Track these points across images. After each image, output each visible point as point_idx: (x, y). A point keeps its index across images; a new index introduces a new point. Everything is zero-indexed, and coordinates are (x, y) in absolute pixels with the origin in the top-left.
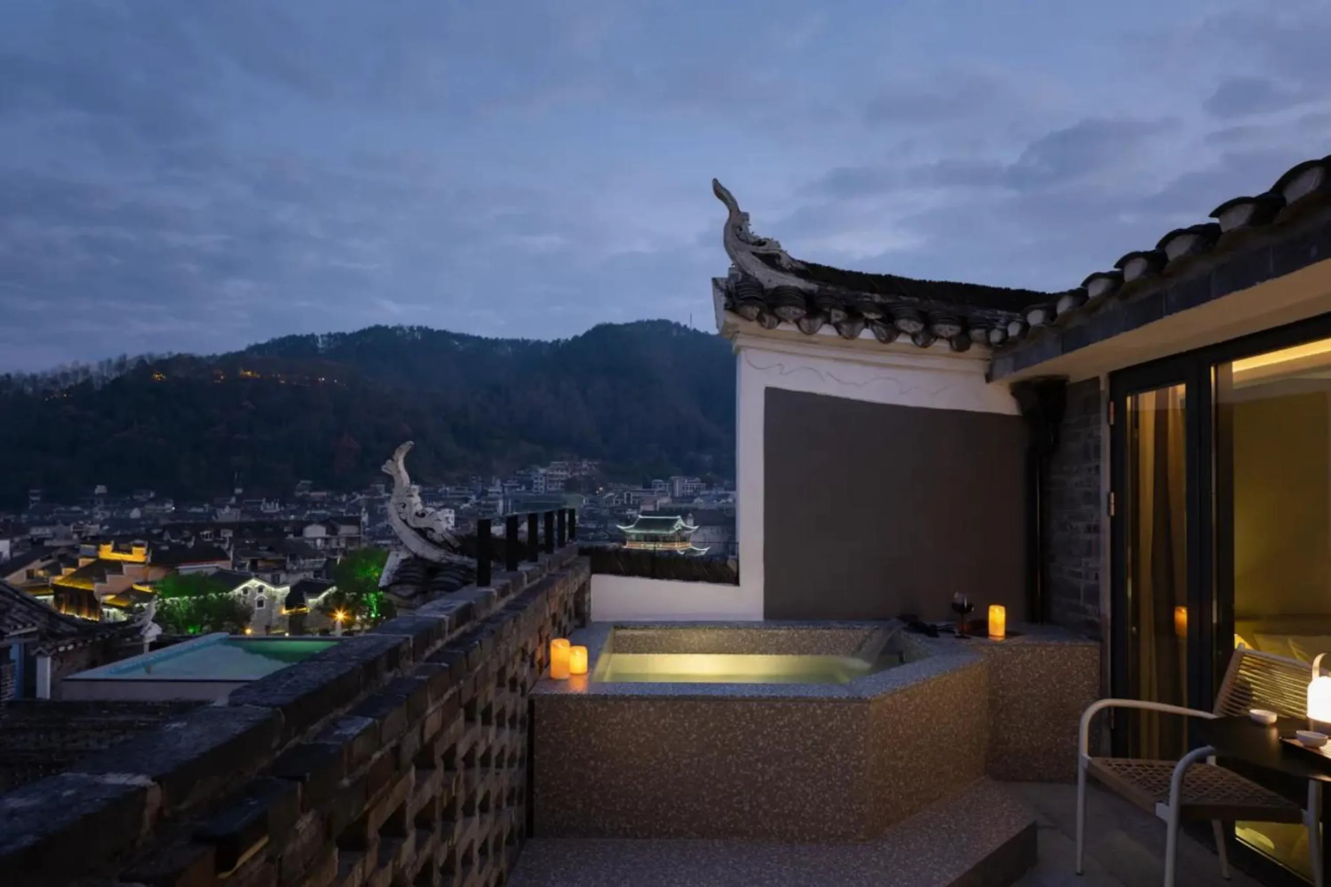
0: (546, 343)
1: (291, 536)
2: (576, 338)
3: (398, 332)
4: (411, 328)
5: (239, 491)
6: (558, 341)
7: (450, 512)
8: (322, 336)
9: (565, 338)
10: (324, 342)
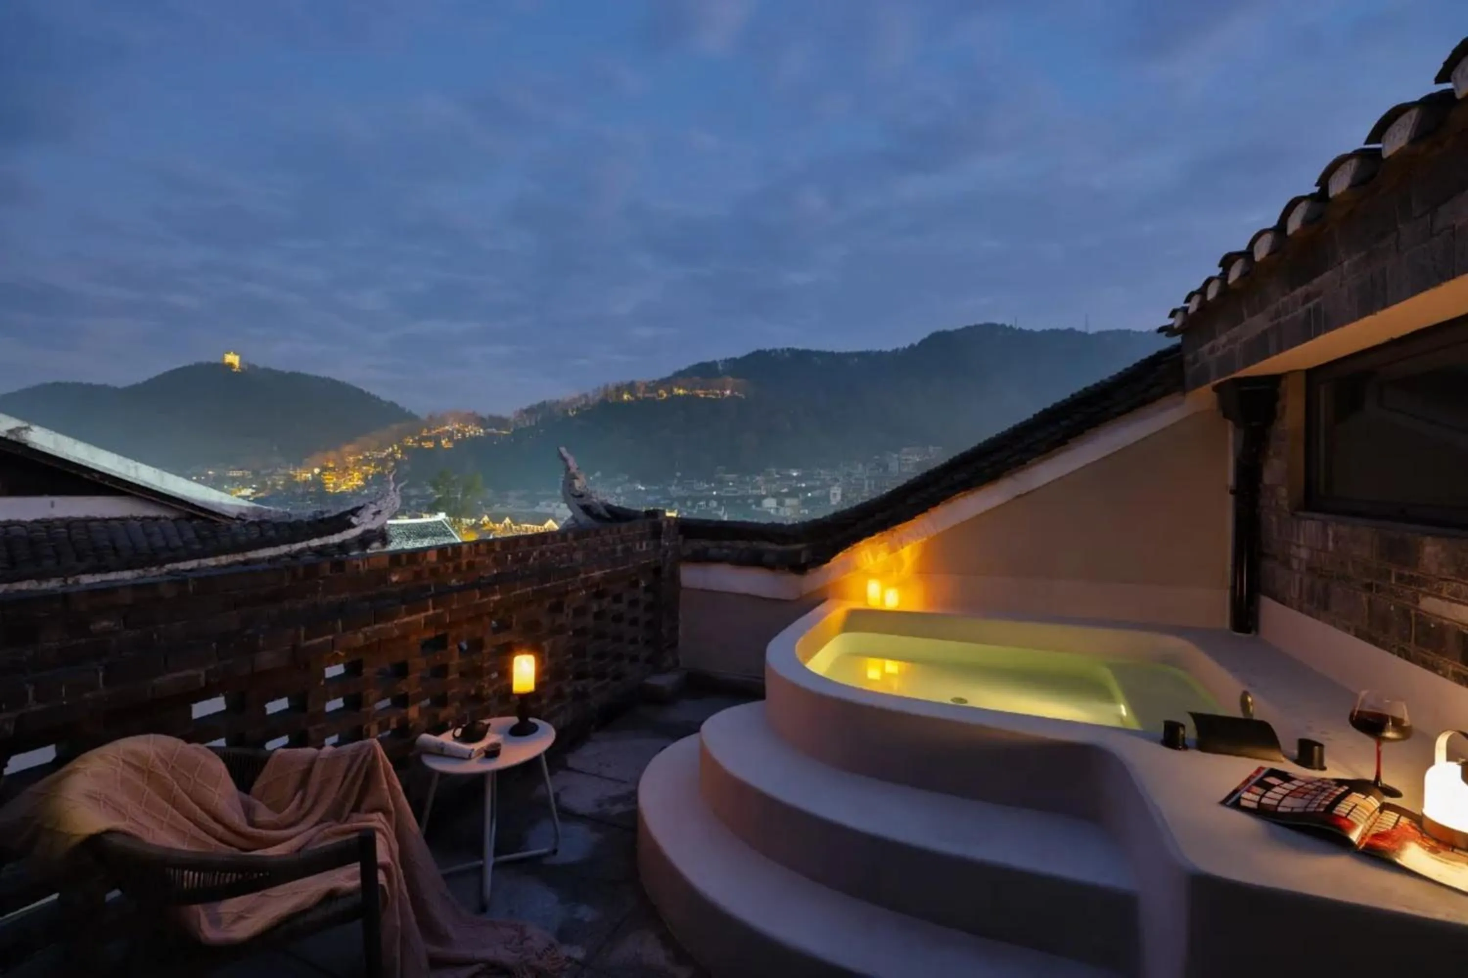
0: (886, 352)
1: (754, 507)
2: (912, 346)
3: (773, 354)
4: (782, 350)
5: (678, 474)
6: (897, 350)
7: (838, 490)
8: (721, 361)
9: (902, 347)
10: (722, 366)
